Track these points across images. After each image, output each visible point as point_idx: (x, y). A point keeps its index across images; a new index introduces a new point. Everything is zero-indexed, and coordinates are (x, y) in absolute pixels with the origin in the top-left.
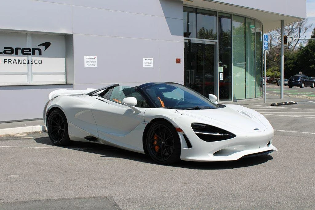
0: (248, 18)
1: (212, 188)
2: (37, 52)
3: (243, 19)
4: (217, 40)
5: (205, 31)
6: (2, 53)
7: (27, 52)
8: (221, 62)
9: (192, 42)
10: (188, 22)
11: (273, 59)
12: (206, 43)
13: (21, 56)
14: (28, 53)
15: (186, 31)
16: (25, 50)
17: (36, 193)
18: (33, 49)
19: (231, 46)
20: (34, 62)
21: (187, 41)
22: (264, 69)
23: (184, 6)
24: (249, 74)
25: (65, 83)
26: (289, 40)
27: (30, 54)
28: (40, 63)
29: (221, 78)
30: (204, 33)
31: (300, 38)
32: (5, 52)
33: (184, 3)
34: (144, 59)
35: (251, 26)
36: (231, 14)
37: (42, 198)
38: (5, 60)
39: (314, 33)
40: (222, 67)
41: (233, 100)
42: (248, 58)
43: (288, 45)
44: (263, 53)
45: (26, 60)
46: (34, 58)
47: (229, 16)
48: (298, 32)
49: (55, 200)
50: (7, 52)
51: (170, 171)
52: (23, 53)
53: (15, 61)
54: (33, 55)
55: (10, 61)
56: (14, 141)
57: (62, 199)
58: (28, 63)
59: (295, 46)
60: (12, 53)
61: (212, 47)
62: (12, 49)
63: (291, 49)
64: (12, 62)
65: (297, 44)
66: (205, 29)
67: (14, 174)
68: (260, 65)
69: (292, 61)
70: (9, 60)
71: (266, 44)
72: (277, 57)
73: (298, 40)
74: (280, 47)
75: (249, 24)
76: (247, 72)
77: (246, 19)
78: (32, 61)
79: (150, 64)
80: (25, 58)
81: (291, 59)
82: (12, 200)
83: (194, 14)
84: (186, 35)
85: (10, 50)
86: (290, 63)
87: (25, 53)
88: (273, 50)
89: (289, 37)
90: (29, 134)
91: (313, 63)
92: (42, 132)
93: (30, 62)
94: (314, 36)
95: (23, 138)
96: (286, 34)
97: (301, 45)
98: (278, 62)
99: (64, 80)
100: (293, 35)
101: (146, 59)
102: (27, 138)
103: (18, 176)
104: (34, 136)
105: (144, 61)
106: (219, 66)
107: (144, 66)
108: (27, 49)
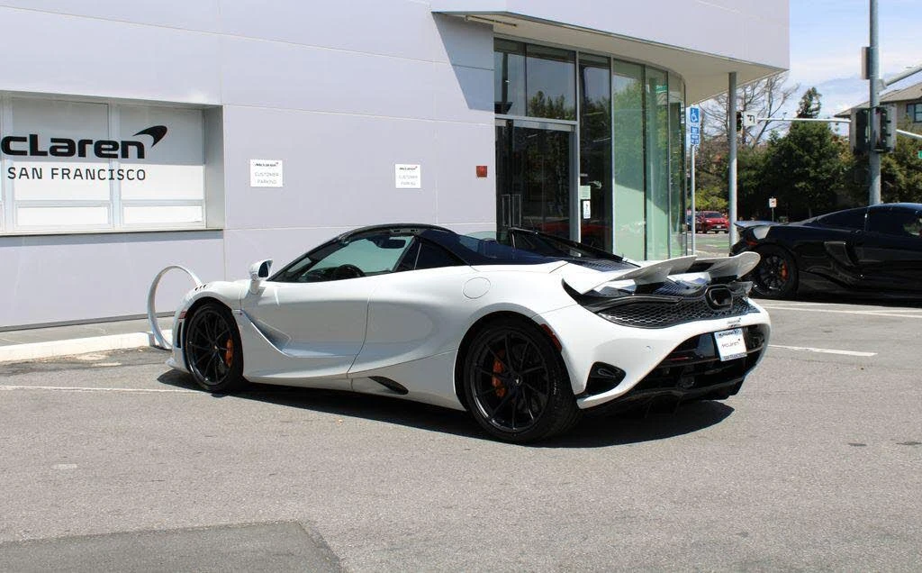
0: (649, 67)
2: (133, 150)
3: (639, 69)
4: (576, 120)
6: (46, 152)
7: (109, 150)
8: (586, 175)
9: (516, 124)
10: (505, 78)
11: (713, 168)
12: (552, 127)
13: (94, 161)
14: (111, 152)
15: (500, 100)
16: (103, 146)
17: (118, 512)
18: (122, 142)
19: (611, 137)
20: (125, 174)
21: (504, 124)
22: (689, 189)
23: (495, 38)
24: (657, 204)
25: (204, 228)
26: (746, 122)
27: (116, 156)
28: (141, 176)
29: (587, 214)
31: (771, 119)
32: (54, 151)
33: (495, 30)
34: (398, 166)
35: (658, 87)
36: (610, 58)
37: (131, 528)
38: (55, 172)
39: (803, 105)
40: (589, 187)
42: (652, 166)
43: (744, 135)
44: (688, 155)
45: (107, 170)
46: (126, 166)
48: (766, 103)
49: (167, 532)
50: (59, 150)
51: (464, 452)
52: (98, 152)
54: (122, 157)
55: (66, 173)
56: (74, 372)
57: (185, 530)
58: (112, 178)
59: (760, 136)
60: (71, 153)
61: (564, 137)
62: (70, 142)
63: (749, 143)
64: (72, 175)
65: (763, 131)
67: (65, 460)
68: (684, 183)
69: (753, 173)
70: (63, 170)
71: (694, 130)
72: (719, 164)
73: (767, 123)
74: (724, 140)
75: (653, 82)
76: (648, 201)
77: (646, 69)
78: (121, 172)
79: (413, 180)
80: (104, 165)
81: (750, 168)
82: (55, 533)
83: (521, 58)
84: (501, 108)
85: (66, 145)
86: (749, 177)
87: (103, 152)
88: (707, 147)
89: (744, 114)
90: (114, 354)
91: (804, 176)
92: (145, 350)
93: (116, 175)
94: (806, 112)
95: (96, 365)
96: (739, 108)
97: (774, 135)
98: (720, 175)
99: (200, 219)
100: (754, 111)
101: (403, 166)
102: (105, 365)
103: (75, 466)
104: (123, 359)
105: (398, 173)
106: (581, 184)
107: (398, 185)
108: (109, 143)
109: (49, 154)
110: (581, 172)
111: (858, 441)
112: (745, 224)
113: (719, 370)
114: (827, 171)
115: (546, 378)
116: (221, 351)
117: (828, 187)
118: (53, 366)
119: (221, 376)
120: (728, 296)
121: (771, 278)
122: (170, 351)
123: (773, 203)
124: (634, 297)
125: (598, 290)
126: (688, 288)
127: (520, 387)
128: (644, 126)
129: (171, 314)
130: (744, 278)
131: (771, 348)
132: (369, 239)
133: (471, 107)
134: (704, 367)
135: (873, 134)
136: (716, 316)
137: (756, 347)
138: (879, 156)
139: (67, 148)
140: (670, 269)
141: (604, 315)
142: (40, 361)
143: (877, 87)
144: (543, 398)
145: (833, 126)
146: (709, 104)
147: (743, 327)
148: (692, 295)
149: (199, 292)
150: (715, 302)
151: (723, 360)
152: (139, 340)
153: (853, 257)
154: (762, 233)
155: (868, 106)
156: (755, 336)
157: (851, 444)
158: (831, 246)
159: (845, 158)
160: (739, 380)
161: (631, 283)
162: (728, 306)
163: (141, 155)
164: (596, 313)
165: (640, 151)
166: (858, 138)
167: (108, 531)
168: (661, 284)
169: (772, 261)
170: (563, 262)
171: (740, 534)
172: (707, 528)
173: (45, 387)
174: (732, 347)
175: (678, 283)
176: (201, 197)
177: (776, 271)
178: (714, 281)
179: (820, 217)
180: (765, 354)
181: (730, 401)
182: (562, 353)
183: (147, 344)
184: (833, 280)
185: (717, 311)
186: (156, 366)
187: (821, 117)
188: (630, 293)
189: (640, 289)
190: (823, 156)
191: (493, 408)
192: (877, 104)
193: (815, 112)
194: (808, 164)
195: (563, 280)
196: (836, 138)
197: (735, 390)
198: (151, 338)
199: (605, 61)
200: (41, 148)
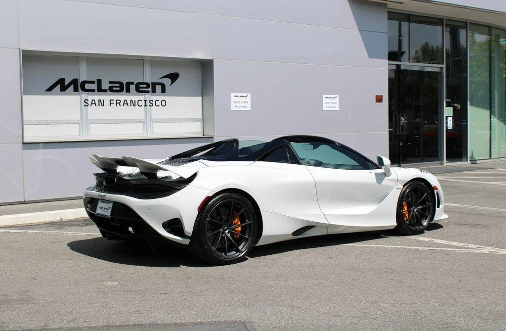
2: (158, 88)
3: (487, 29)
4: (443, 64)
6: (107, 90)
8: (450, 100)
9: (402, 68)
10: (400, 35)
12: (426, 69)
13: (135, 95)
14: (145, 89)
16: (141, 86)
18: (152, 83)
19: (467, 74)
20: (154, 103)
23: (388, 12)
24: (498, 119)
25: (202, 136)
27: (148, 92)
28: (164, 104)
29: (450, 124)
32: (111, 89)
33: (388, 7)
34: (324, 96)
35: (501, 40)
36: (467, 22)
38: (112, 102)
40: (452, 108)
41: (469, 159)
42: (496, 93)
45: (143, 100)
46: (154, 98)
47: (465, 24)
50: (114, 89)
52: (138, 90)
53: (126, 103)
54: (152, 92)
55: (118, 103)
58: (146, 106)
60: (121, 90)
61: (436, 76)
62: (121, 84)
64: (122, 104)
67: (111, 279)
70: (116, 100)
75: (498, 37)
76: (492, 116)
77: (492, 29)
78: (151, 102)
79: (334, 105)
80: (141, 97)
83: (407, 23)
84: (393, 56)
85: (118, 85)
87: (141, 89)
93: (148, 104)
99: (200, 131)
101: (327, 96)
103: (117, 283)
105: (325, 100)
106: (446, 106)
107: (325, 108)
108: (144, 83)
110: (447, 98)
139: (120, 87)
163: (163, 91)
176: (200, 116)
199: (463, 25)
200: (103, 88)
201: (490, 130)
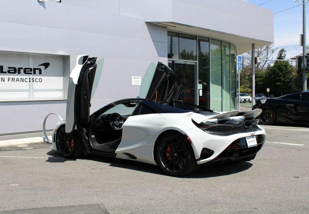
0: (223, 42)
1: (194, 195)
2: (37, 71)
3: (219, 42)
4: (197, 60)
5: (186, 52)
6: (6, 72)
7: (29, 71)
8: (200, 80)
9: (175, 62)
10: (171, 45)
11: (246, 77)
12: (188, 63)
13: (24, 75)
15: (170, 53)
16: (27, 70)
17: (34, 201)
18: (34, 68)
19: (209, 66)
20: (34, 80)
21: (171, 62)
22: (238, 85)
23: (168, 31)
24: (225, 91)
25: (63, 99)
26: (259, 61)
27: (31, 73)
28: (40, 81)
29: (201, 94)
30: (185, 54)
31: (267, 60)
32: (9, 72)
33: (168, 29)
34: (133, 77)
35: (226, 48)
36: (209, 38)
37: (39, 207)
38: (9, 79)
39: (279, 55)
40: (202, 85)
42: (224, 77)
43: (258, 65)
44: (237, 73)
46: (35, 77)
47: (207, 40)
48: (266, 54)
49: (52, 208)
50: (11, 71)
51: (157, 180)
52: (25, 72)
53: (18, 80)
54: (34, 74)
55: (13, 80)
56: (16, 151)
57: (58, 207)
58: (30, 81)
59: (263, 66)
60: (15, 72)
61: (193, 67)
62: (15, 69)
63: (260, 68)
64: (15, 80)
65: (265, 64)
66: (186, 51)
67: (14, 182)
68: (236, 83)
69: (261, 79)
70: (12, 78)
71: (239, 64)
72: (249, 76)
73: (266, 61)
74: (251, 67)
75: (225, 47)
76: (223, 89)
77: (222, 42)
78: (33, 79)
79: (138, 82)
80: (27, 77)
81: (260, 77)
82: (12, 208)
83: (177, 38)
84: (170, 56)
85: (13, 69)
86: (259, 81)
87: (27, 72)
88: (244, 70)
89: (258, 58)
90: (31, 145)
91: (280, 80)
92: (42, 143)
93: (31, 80)
94: (280, 57)
95: (24, 149)
96: (256, 56)
97: (269, 66)
98: (249, 80)
99: (62, 96)
100: (261, 57)
101: (134, 77)
102: (28, 148)
103: (18, 185)
104: (34, 146)
105: (133, 79)
106: (199, 84)
107: (133, 84)
108: (29, 69)
109: (7, 73)
110: (199, 79)
111: (297, 176)
112: (258, 98)
113: (247, 151)
114: (288, 79)
115: (186, 153)
116: (69, 143)
117: (288, 84)
118: (9, 149)
119: (69, 152)
120: (251, 124)
121: (267, 117)
122: (51, 143)
123: (268, 90)
124: (217, 125)
125: (204, 122)
126: (236, 122)
127: (177, 157)
128: (222, 62)
129: (52, 130)
130: (257, 118)
131: (266, 142)
132: (123, 104)
133: (159, 56)
134: (242, 149)
135: (304, 66)
136: (246, 132)
137: (261, 143)
138: (306, 73)
139: (14, 71)
140: (230, 115)
141: (206, 131)
142: (4, 147)
143: (306, 49)
144: (185, 161)
145: (290, 62)
146: (246, 55)
147: (256, 136)
148: (238, 124)
149: (62, 122)
150: (246, 126)
151: (249, 147)
152: (39, 139)
153: (296, 110)
154: (263, 102)
155: (302, 55)
156: (260, 138)
157: (294, 177)
158: (288, 106)
159: (294, 74)
160: (255, 154)
161: (216, 120)
162: (250, 128)
163: (40, 73)
164: (204, 130)
165: (220, 71)
166: (299, 67)
167: (31, 208)
168: (227, 120)
169: (267, 112)
170: (192, 112)
171: (254, 208)
172: (242, 206)
173: (6, 157)
174: (252, 142)
175: (233, 120)
176: (62, 88)
177: (269, 115)
178: (246, 119)
179: (284, 96)
180: (264, 145)
181: (251, 162)
182: (192, 145)
183: (42, 141)
184: (289, 118)
185: (247, 130)
186: (46, 149)
187: (286, 59)
188: (216, 123)
189: (219, 122)
190: (287, 73)
191: (167, 164)
192: (305, 55)
193: (283, 57)
194: (281, 76)
195: (192, 119)
196: (291, 66)
197: (253, 158)
198: (44, 139)
199: (208, 40)
200: (4, 71)
201: (222, 97)
